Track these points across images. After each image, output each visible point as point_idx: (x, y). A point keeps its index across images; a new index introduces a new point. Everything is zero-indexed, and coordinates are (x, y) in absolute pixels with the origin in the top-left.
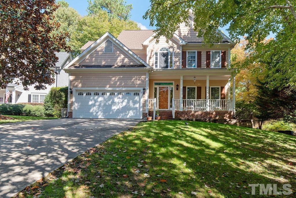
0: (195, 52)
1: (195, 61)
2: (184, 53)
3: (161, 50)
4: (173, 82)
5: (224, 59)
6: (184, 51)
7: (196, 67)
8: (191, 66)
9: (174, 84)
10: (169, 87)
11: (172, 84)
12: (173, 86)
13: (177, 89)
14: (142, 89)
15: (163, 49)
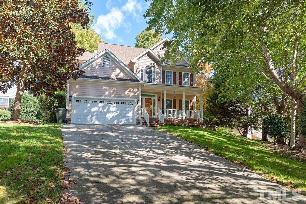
0: (171, 72)
1: (171, 78)
2: (163, 72)
3: (146, 68)
4: (156, 95)
5: (191, 79)
6: (164, 70)
7: (172, 84)
8: (168, 83)
9: (156, 96)
10: (152, 98)
11: (154, 96)
12: (156, 98)
13: (159, 100)
14: (136, 100)
15: (147, 66)
